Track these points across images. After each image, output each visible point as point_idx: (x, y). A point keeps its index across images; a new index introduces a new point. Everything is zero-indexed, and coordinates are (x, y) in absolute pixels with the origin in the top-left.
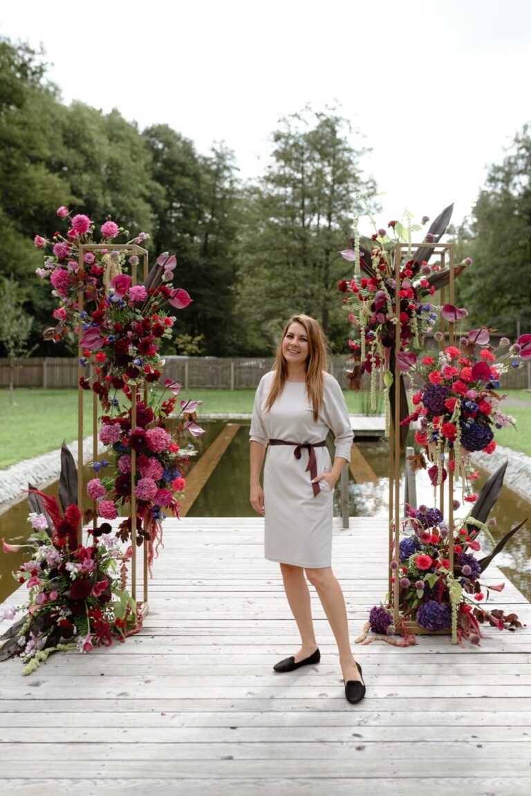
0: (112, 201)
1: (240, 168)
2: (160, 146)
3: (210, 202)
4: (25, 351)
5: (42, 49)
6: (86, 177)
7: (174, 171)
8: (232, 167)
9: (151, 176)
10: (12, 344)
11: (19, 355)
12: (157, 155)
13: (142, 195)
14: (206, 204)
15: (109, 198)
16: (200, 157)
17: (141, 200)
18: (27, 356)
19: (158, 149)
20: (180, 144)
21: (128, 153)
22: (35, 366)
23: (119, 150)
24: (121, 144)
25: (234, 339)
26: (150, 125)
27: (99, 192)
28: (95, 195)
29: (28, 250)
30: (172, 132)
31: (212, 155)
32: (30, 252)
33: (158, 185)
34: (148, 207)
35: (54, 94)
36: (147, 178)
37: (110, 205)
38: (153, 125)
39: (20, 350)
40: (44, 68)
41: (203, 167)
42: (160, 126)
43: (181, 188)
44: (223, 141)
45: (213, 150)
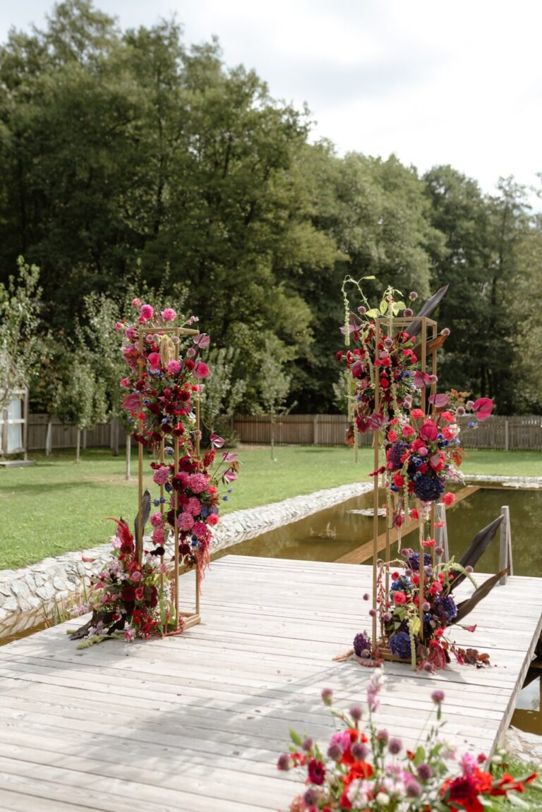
0: (386, 252)
1: (531, 204)
2: (442, 191)
3: (498, 244)
4: (284, 408)
5: (306, 109)
6: (358, 230)
7: (456, 214)
8: (522, 204)
9: (429, 223)
10: (272, 402)
11: (279, 412)
12: (437, 199)
13: (421, 244)
14: (493, 248)
15: (382, 250)
16: (485, 196)
17: (419, 249)
18: (287, 414)
19: (439, 194)
20: (463, 185)
21: (404, 202)
22: (306, 422)
23: (394, 199)
24: (396, 192)
25: (528, 395)
26: (430, 169)
27: (372, 244)
28: (368, 247)
29: (294, 309)
30: (455, 173)
31: (500, 194)
32: (297, 311)
33: (438, 233)
34: (425, 256)
35: (328, 149)
36: (426, 226)
37: (383, 257)
38: (433, 168)
39: (280, 408)
40: (308, 128)
41: (489, 207)
42: (441, 168)
43: (463, 232)
44: (511, 178)
45: (501, 188)
